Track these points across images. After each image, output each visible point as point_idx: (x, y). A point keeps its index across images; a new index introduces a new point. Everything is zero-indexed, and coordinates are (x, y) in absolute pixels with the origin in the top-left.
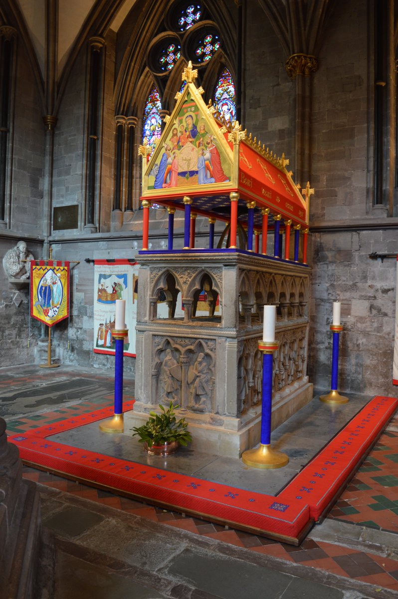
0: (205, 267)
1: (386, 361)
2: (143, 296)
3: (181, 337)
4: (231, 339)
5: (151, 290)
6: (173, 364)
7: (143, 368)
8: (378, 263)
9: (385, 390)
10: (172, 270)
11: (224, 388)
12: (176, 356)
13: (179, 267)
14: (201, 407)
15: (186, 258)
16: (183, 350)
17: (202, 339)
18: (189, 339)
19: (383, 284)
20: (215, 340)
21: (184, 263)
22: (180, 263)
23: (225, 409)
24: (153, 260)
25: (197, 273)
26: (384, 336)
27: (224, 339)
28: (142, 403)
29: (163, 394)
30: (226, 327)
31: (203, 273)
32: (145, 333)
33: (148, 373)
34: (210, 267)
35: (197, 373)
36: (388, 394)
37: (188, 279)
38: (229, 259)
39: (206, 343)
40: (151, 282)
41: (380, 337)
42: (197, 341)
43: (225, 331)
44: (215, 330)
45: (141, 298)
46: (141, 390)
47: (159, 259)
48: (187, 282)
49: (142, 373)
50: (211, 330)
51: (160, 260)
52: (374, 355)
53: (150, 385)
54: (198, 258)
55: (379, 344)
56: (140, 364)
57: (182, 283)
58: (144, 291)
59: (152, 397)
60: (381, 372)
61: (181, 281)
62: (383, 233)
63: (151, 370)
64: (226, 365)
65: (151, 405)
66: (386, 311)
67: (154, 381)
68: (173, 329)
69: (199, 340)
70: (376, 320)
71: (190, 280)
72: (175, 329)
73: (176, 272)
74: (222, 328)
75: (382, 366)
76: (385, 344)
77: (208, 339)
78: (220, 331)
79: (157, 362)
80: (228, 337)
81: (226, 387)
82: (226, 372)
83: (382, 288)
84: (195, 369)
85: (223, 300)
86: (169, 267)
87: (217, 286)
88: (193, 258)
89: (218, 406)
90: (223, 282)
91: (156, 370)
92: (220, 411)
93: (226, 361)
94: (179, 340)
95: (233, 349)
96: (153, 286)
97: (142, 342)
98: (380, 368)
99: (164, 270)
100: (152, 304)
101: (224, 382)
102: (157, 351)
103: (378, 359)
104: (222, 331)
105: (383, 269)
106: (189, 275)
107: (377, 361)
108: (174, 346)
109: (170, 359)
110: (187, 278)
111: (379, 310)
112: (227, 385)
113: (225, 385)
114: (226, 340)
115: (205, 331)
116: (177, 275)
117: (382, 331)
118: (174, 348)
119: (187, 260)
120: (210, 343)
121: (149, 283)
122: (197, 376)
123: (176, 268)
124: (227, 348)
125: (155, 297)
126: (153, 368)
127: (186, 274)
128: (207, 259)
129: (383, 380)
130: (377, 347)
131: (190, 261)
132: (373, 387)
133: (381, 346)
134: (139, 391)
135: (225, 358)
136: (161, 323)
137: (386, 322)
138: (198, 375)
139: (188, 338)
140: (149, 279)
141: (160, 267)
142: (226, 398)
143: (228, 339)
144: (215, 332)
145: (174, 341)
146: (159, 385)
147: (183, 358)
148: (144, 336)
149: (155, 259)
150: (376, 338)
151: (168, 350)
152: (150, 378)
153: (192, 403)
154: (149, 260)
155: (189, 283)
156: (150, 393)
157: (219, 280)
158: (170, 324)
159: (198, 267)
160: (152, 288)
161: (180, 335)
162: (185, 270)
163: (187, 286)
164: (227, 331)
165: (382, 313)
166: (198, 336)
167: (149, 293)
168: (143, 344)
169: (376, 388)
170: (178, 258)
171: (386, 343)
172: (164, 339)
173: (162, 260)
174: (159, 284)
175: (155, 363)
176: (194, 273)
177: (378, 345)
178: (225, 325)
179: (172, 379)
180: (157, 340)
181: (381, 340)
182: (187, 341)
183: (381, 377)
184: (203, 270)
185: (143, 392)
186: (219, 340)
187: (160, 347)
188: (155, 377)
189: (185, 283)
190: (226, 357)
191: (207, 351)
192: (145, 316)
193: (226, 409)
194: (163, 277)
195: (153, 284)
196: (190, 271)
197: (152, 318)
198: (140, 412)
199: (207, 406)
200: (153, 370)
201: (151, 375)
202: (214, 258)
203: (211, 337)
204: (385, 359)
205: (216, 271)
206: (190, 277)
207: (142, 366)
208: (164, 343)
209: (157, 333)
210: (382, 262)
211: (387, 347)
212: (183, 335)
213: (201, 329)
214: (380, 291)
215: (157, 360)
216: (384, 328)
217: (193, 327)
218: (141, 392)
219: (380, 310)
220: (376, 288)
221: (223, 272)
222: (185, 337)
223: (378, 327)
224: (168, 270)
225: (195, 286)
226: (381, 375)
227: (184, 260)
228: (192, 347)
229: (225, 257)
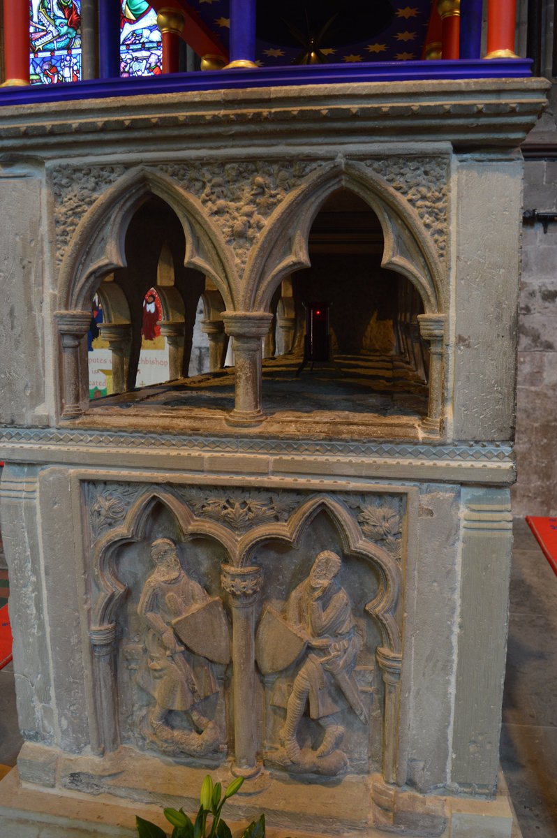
0: (350, 156)
1: (548, 445)
2: (20, 310)
3: (224, 488)
4: (480, 492)
5: (62, 276)
6: (189, 598)
7: (46, 617)
8: (536, 234)
9: (543, 503)
10: (168, 179)
11: (446, 694)
12: (199, 563)
13: (204, 163)
14: (330, 762)
15: (250, 111)
16: (237, 543)
17: (333, 492)
18: (265, 495)
19: (546, 281)
20: (401, 496)
21: (234, 136)
22: (218, 136)
23: (444, 771)
24: (65, 131)
25: (303, 185)
26: (545, 391)
27: (446, 494)
28: (56, 750)
29: (147, 716)
30: (464, 442)
31: (332, 187)
32: (44, 472)
33: (74, 640)
34: (377, 157)
35: (306, 635)
36: (548, 511)
37: (257, 217)
38: (498, 111)
39: (355, 511)
40: (59, 240)
41: (537, 394)
42: (309, 505)
43: (452, 456)
44: (403, 454)
45: (11, 313)
46: (47, 700)
47: (99, 120)
48: (250, 232)
49: (42, 639)
50: (380, 453)
51: (105, 128)
52: (522, 433)
53: (88, 685)
54: (324, 109)
55: (534, 409)
56: (32, 603)
57: (222, 239)
58: (26, 281)
59: (98, 728)
60: (536, 466)
61: (219, 228)
62: (548, 167)
63: (84, 626)
64: (459, 602)
65: (97, 759)
66: (550, 340)
67: (104, 667)
68: (184, 453)
69: (318, 499)
70: (528, 359)
71: (267, 222)
72: (195, 453)
73: (187, 188)
74: (443, 444)
75: (539, 454)
76: (545, 409)
77: (363, 494)
78: (427, 455)
79: (113, 596)
80: (463, 484)
81: (452, 690)
82: (456, 630)
83: (543, 289)
84: (292, 613)
85: (452, 313)
86: (154, 163)
87: (415, 245)
88: (295, 110)
89: (413, 760)
90: (453, 228)
91: (107, 626)
92: (421, 776)
93: (458, 585)
94: (214, 503)
95: (497, 534)
96: (66, 260)
97: (30, 510)
98: (534, 459)
99: (121, 180)
100: (68, 341)
101: (446, 668)
102: (108, 548)
103: (530, 440)
104: (440, 456)
105: (546, 246)
106: (260, 200)
107: (527, 446)
108: (191, 528)
109: (176, 580)
110: (249, 215)
111: (536, 338)
112: (458, 683)
113: (448, 682)
114: (458, 495)
115: (354, 459)
116: (194, 201)
117: (541, 381)
118: (192, 534)
119: (257, 118)
120: (373, 511)
121: (46, 247)
122: (310, 648)
123: (187, 164)
124: (462, 532)
125: (78, 311)
126: (96, 615)
127: (247, 194)
128: (377, 115)
129: (539, 483)
130: (528, 416)
131: (270, 127)
132: (518, 499)
133: (538, 413)
134: (38, 706)
135: (450, 573)
136: (120, 429)
137: (550, 363)
138: (316, 642)
139: (259, 489)
140: (44, 228)
141: (103, 167)
142: (450, 731)
143: (464, 490)
144: (405, 462)
145: (190, 504)
146: (124, 676)
147: (236, 576)
148: (37, 485)
149: (75, 122)
150: (528, 396)
151: (160, 542)
152: (83, 658)
153: (286, 747)
154: (42, 133)
155: (260, 236)
156: (88, 712)
157: (428, 219)
158: (166, 430)
159: (311, 159)
160: (63, 267)
161: (224, 479)
162: (241, 175)
163: (252, 252)
164: (463, 455)
165: (541, 343)
166: (315, 482)
167: (50, 291)
168: (39, 518)
169: (525, 500)
170: (208, 114)
171: (547, 407)
172: (140, 499)
173: (120, 127)
174: (97, 249)
175: (102, 598)
176: (287, 189)
177: (531, 411)
178: (457, 431)
179: (188, 660)
180: (104, 501)
181: (538, 401)
182: (255, 503)
183: (536, 476)
184: (336, 174)
185: (56, 711)
186: (420, 498)
187: (122, 530)
188: (105, 650)
189: (239, 236)
190: (458, 568)
191: (361, 544)
192: (37, 397)
193: (448, 770)
194: (116, 216)
195: (68, 250)
196: (268, 180)
197: (69, 407)
198: (53, 786)
199: (349, 752)
200: (94, 627)
201: (85, 647)
202: (416, 105)
203: (383, 486)
204: (545, 441)
205: (411, 173)
206: (267, 209)
207: (39, 609)
208: (139, 517)
209: (102, 473)
210: (545, 232)
211: (551, 414)
212: (237, 480)
213: (333, 450)
214: (538, 295)
215: (109, 586)
216: (545, 375)
217: (290, 443)
218: (47, 711)
219: (539, 337)
220: (530, 289)
221: (454, 177)
222: (244, 489)
223: (532, 374)
224: (143, 181)
225: (288, 250)
226: (536, 473)
227: (241, 119)
228: (284, 529)
229: (480, 102)
